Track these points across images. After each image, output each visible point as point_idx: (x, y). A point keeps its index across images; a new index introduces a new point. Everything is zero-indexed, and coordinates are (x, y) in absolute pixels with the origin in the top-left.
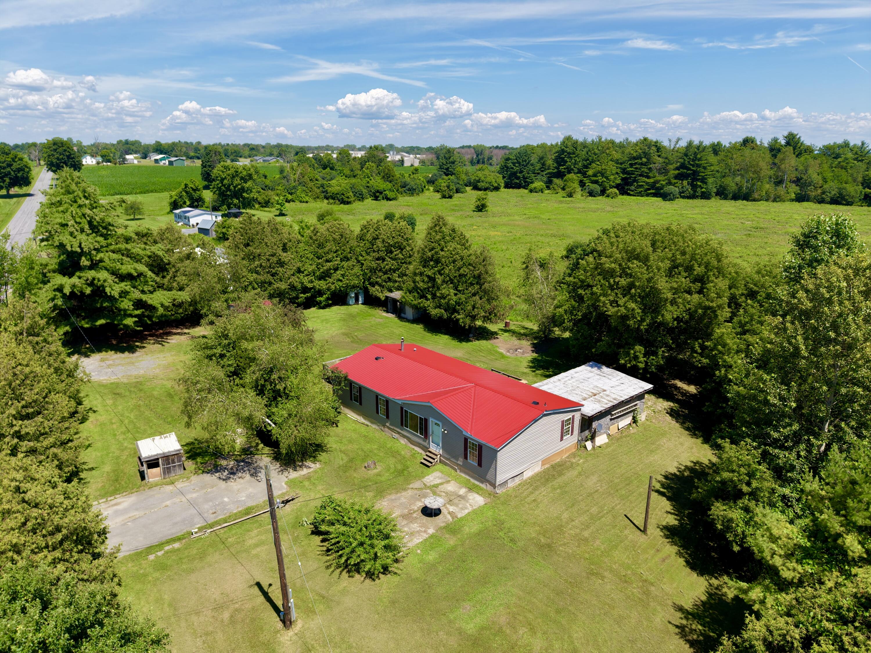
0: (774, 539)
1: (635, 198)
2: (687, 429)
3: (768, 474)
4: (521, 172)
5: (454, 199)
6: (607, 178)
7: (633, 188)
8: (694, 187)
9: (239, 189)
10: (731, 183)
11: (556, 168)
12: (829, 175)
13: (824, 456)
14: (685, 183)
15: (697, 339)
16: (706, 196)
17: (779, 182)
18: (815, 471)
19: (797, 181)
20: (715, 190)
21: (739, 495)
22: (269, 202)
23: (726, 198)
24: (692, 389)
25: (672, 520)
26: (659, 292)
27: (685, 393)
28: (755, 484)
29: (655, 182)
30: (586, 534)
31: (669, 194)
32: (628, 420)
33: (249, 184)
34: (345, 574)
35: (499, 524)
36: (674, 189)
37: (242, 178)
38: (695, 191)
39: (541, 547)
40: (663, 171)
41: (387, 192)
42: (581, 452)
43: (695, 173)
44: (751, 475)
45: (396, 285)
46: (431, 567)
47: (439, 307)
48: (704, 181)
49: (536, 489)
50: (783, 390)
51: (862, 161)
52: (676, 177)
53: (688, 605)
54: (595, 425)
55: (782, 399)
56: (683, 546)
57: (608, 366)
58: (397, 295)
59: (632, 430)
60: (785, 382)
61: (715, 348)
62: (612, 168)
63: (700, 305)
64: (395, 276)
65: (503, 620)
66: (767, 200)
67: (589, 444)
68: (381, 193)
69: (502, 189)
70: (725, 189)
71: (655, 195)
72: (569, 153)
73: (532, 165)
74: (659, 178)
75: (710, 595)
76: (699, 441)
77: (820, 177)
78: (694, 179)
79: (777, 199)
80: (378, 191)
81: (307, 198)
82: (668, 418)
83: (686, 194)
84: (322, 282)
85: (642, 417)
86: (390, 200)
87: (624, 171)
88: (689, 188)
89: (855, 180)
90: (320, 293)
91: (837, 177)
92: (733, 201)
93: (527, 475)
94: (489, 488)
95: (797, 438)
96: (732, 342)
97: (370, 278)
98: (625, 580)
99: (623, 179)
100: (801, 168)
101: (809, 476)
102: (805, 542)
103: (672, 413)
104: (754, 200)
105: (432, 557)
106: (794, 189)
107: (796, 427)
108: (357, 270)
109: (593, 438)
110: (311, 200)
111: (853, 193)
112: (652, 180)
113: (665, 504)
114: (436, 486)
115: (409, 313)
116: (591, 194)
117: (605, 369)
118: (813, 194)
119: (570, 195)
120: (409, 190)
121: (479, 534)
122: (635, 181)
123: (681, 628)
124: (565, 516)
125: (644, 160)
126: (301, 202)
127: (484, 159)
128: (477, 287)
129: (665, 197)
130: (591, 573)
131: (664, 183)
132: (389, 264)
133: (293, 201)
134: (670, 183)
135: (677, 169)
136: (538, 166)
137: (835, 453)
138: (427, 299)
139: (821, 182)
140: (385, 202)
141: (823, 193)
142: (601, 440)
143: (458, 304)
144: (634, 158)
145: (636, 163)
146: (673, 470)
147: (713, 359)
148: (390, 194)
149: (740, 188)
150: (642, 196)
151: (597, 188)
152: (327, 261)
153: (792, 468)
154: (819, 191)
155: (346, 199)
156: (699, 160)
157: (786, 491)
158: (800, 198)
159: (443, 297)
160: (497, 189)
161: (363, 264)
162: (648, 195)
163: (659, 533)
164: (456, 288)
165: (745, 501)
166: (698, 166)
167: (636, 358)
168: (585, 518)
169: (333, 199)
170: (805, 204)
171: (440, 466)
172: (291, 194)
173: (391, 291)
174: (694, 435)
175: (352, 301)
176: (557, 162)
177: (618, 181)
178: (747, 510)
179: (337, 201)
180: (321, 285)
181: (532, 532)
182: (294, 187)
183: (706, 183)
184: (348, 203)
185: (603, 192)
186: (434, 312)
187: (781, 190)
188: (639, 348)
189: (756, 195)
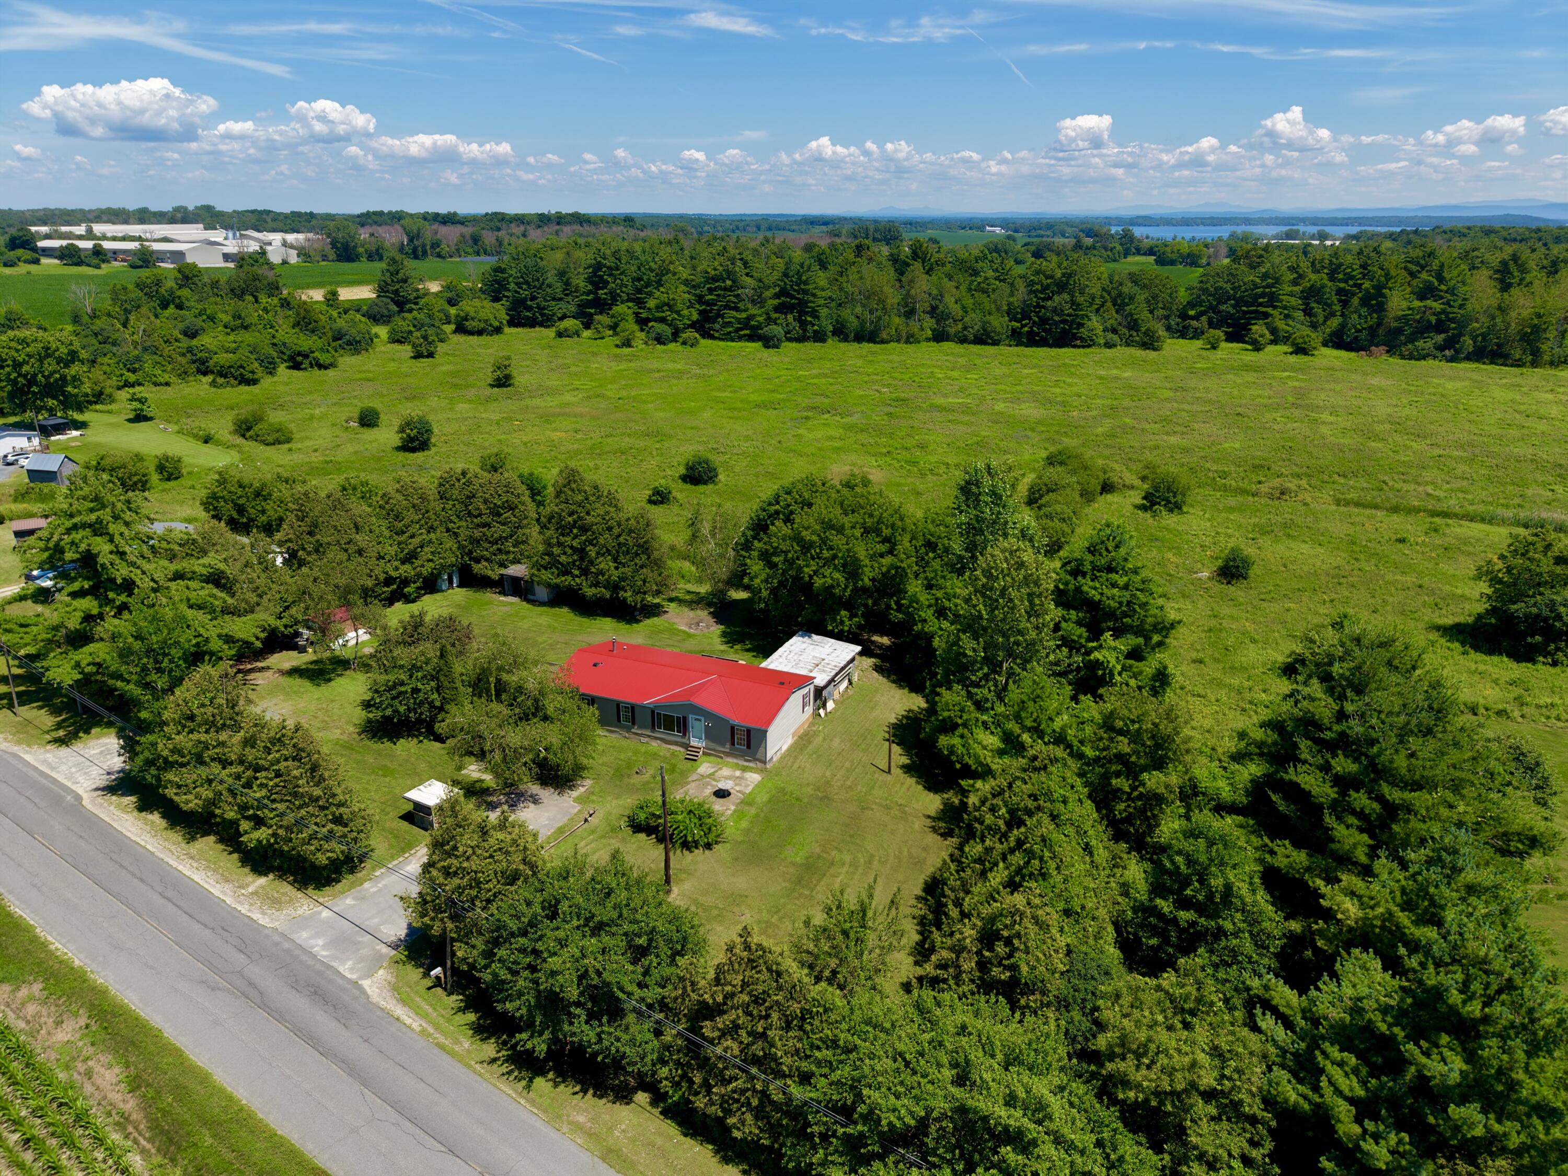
0: (985, 748)
1: (722, 343)
2: (894, 682)
3: (972, 708)
4: (533, 298)
5: (438, 358)
6: (678, 313)
7: (717, 326)
8: (803, 324)
9: (56, 380)
10: (851, 317)
11: (589, 293)
12: (969, 302)
13: (1005, 688)
14: (790, 317)
15: (892, 596)
16: (819, 337)
17: (910, 313)
18: (1001, 699)
19: (933, 311)
20: (831, 328)
21: (955, 726)
22: (101, 393)
23: (846, 340)
24: (885, 641)
25: (905, 760)
26: (858, 560)
27: (881, 646)
28: (965, 717)
29: (750, 318)
30: (849, 783)
31: (772, 338)
32: (845, 684)
33: (74, 369)
34: (686, 852)
35: (782, 791)
36: (776, 330)
37: (59, 360)
38: (805, 330)
39: (821, 799)
40: (758, 301)
41: (317, 354)
42: (817, 720)
43: (802, 304)
44: (962, 710)
45: (511, 556)
46: (747, 831)
47: (596, 585)
48: (815, 314)
49: (796, 758)
50: (973, 644)
51: (1004, 281)
52: (777, 309)
53: (933, 814)
54: (825, 693)
55: (974, 650)
56: (919, 777)
57: (818, 634)
58: (517, 570)
59: (850, 692)
60: (976, 638)
61: (910, 606)
62: (682, 295)
63: (892, 566)
64: (509, 545)
65: (818, 850)
66: (898, 341)
67: (822, 712)
68: (306, 356)
69: (507, 330)
70: (843, 326)
71: (751, 338)
72: (610, 268)
73: (549, 286)
74: (753, 311)
75: (945, 804)
76: (906, 691)
77: (958, 306)
78: (802, 313)
79: (910, 339)
80: (299, 354)
81: (166, 377)
82: (875, 674)
83: (793, 335)
84: (407, 567)
85: (855, 678)
86: (326, 368)
87: (700, 299)
88: (797, 325)
89: (998, 309)
90: (405, 582)
91: (978, 305)
92: (856, 345)
93: (785, 748)
94: (759, 765)
95: (986, 677)
96: (924, 598)
97: (471, 552)
98: (887, 808)
99: (701, 313)
100: (935, 292)
101: (998, 704)
102: (1002, 746)
103: (877, 669)
104: (883, 342)
105: (744, 824)
106: (929, 323)
107: (986, 670)
108: (450, 543)
109: (824, 706)
110: (173, 379)
111: (999, 329)
112: (744, 315)
113: (896, 749)
114: (713, 774)
115: (542, 593)
116: (660, 340)
117: (815, 637)
118: (952, 331)
119: (627, 344)
120: (349, 343)
121: (770, 801)
122: (719, 315)
123: (933, 827)
124: (828, 773)
125: (729, 283)
126: (156, 384)
127: (424, 246)
128: (644, 557)
129: (769, 342)
130: (863, 809)
131: (761, 319)
132: (498, 530)
133: (140, 384)
134: (770, 320)
135: (777, 296)
136: (559, 287)
137: (1011, 686)
138: (574, 576)
139: (961, 313)
140: (316, 372)
141: (965, 328)
142: (830, 705)
143: (622, 579)
144: (715, 279)
145: (715, 289)
146: (894, 721)
147: (910, 615)
148: (323, 358)
149: (862, 324)
150: (733, 340)
151: (667, 331)
152: (412, 537)
153: (987, 700)
154: (960, 326)
155: (250, 376)
156: (806, 283)
157: (985, 718)
158: (939, 337)
159: (602, 573)
160: (498, 330)
161: (456, 534)
162: (740, 338)
163: (899, 771)
164: (615, 560)
165: (961, 730)
166: (805, 292)
167: (842, 622)
168: (843, 772)
169: (222, 374)
170: (946, 345)
171: (705, 758)
172: (134, 371)
173: (502, 565)
174: (901, 687)
175: (445, 586)
176: (592, 283)
177: (695, 317)
178: (962, 736)
179: (232, 381)
180: (406, 570)
181: (810, 790)
182: (138, 359)
183: (818, 318)
184: (254, 382)
185: (675, 336)
186: (589, 592)
187: (914, 326)
188: (844, 613)
189: (884, 335)
